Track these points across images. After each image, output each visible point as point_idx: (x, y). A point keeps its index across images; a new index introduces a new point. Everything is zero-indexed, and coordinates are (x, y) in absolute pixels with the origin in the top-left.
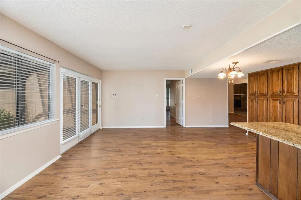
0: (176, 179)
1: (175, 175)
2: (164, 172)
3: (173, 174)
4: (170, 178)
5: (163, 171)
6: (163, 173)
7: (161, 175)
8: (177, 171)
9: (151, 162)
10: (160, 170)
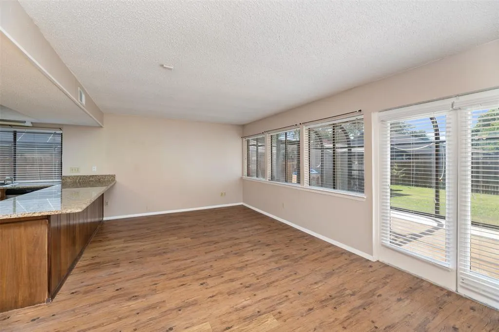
0: (182, 279)
1: (182, 284)
2: (200, 283)
3: (186, 284)
4: (191, 277)
5: (202, 284)
6: (202, 282)
7: (203, 279)
8: (178, 291)
9: (231, 296)
10: (208, 285)
